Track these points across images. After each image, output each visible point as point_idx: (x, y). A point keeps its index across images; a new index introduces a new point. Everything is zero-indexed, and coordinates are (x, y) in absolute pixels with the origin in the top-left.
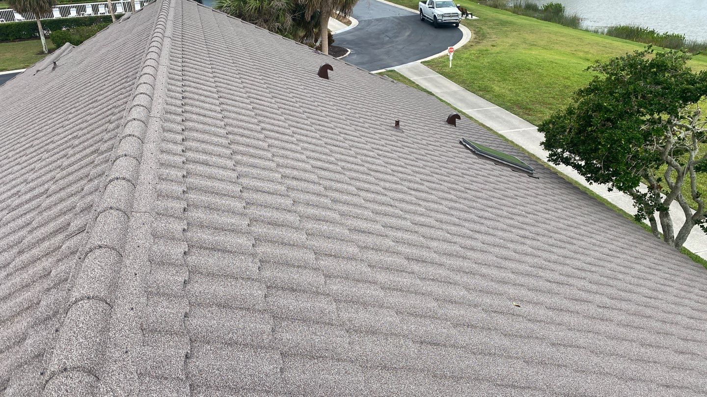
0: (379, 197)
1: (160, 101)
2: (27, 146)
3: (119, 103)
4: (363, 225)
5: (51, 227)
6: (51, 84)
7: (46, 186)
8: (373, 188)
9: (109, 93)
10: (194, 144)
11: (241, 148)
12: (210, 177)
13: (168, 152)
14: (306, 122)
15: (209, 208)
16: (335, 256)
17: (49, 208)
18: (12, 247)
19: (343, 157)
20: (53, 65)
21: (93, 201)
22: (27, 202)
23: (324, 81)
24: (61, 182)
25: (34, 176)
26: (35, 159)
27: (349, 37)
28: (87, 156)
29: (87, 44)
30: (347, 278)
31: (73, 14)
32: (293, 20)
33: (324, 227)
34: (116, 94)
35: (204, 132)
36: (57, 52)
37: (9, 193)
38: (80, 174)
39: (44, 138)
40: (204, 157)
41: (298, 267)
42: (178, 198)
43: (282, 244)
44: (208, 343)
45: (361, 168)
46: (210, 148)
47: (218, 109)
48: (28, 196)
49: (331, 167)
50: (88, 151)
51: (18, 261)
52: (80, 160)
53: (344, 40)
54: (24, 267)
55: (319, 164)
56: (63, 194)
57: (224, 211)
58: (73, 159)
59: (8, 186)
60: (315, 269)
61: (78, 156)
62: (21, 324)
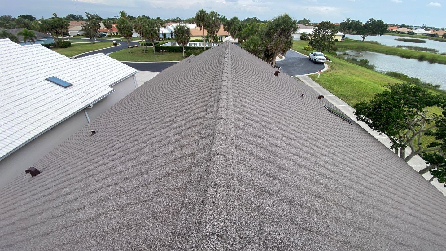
0: (299, 120)
1: (230, 75)
2: (185, 84)
3: (217, 74)
4: (296, 129)
5: (199, 110)
6: (189, 67)
7: (195, 97)
8: (296, 116)
9: (211, 71)
10: (241, 92)
11: (254, 95)
12: (247, 103)
13: (235, 93)
14: (272, 90)
15: (248, 113)
16: (287, 137)
17: (198, 104)
18: (187, 114)
19: (285, 104)
20: (189, 61)
21: (214, 104)
22: (189, 101)
23: (276, 77)
24: (200, 97)
25: (190, 93)
26: (189, 88)
27: (281, 63)
28: (208, 90)
29: (200, 55)
30: (292, 146)
31: (193, 46)
32: (264, 54)
33: (283, 127)
34: (214, 72)
35: (243, 88)
36: (190, 57)
37: (183, 98)
38: (207, 95)
39: (191, 83)
40: (244, 96)
41: (277, 138)
42: (239, 108)
43: (270, 129)
44: (254, 156)
45: (292, 109)
46: (246, 93)
47: (247, 81)
48: (189, 99)
49: (282, 106)
50: (208, 88)
51: (190, 118)
52: (205, 91)
53: (279, 64)
54: (193, 120)
55: (278, 105)
56: (201, 100)
57: (252, 115)
58: (203, 90)
59: (182, 95)
60: (282, 140)
61: (205, 89)
62: (196, 137)
